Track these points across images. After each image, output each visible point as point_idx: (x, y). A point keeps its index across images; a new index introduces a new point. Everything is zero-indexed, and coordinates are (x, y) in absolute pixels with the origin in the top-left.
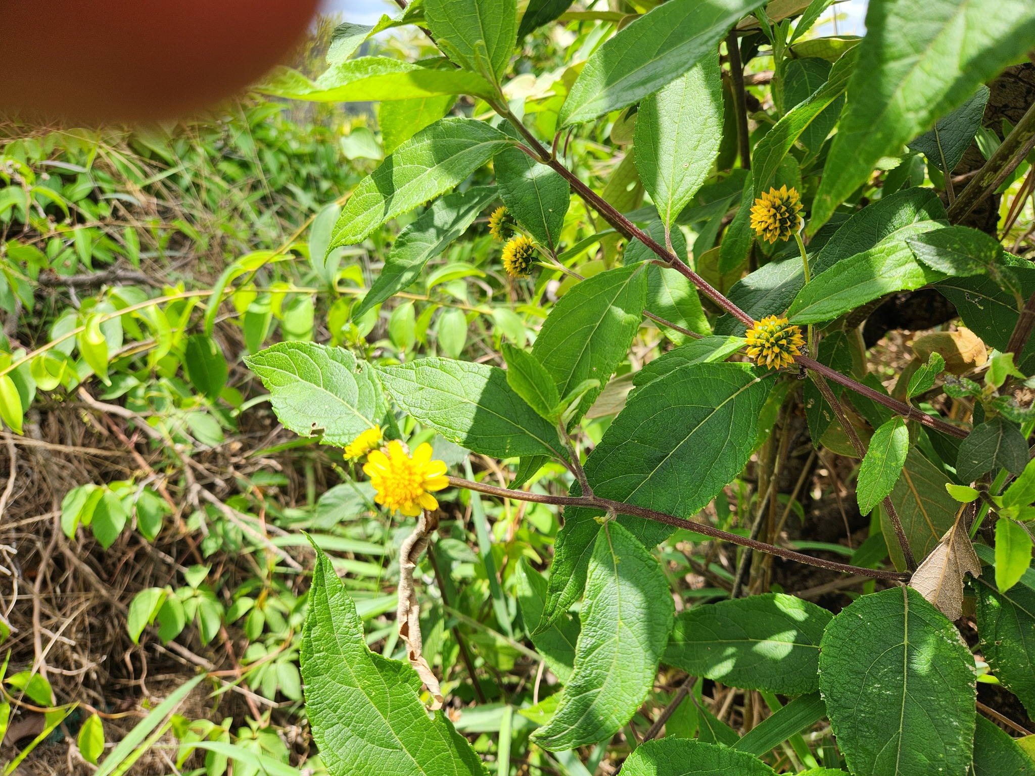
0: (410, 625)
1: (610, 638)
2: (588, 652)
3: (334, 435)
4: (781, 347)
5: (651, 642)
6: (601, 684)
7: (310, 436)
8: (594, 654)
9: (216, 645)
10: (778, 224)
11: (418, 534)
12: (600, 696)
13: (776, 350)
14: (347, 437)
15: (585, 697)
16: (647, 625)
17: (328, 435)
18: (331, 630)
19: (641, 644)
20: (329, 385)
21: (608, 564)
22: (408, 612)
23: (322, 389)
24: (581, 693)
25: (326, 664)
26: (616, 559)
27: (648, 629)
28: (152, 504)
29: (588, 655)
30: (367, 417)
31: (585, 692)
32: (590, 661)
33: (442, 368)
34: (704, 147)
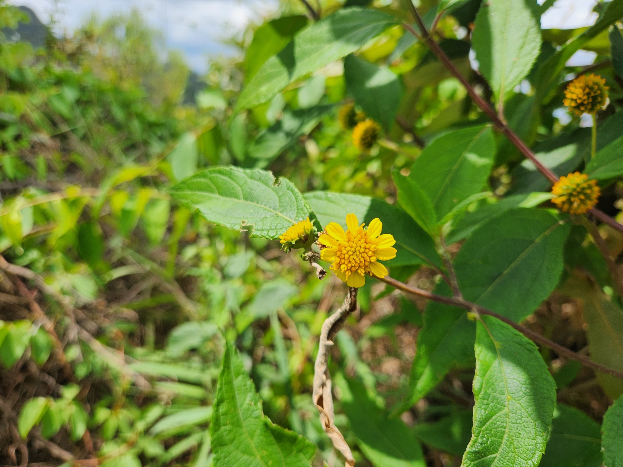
0: (324, 397)
1: (500, 410)
2: (483, 422)
3: (262, 230)
4: (585, 194)
5: (539, 413)
6: (496, 451)
7: (242, 231)
8: (488, 424)
9: (80, 443)
10: (591, 100)
11: (341, 313)
12: (496, 461)
13: (582, 197)
14: (275, 231)
15: (483, 462)
16: (534, 399)
17: (257, 230)
18: (235, 407)
19: (530, 415)
20: (248, 197)
21: (492, 348)
22: (323, 385)
23: (242, 201)
24: (479, 458)
25: (231, 436)
26: (498, 345)
27: (535, 402)
28: (43, 339)
29: (484, 425)
30: (290, 218)
31: (483, 457)
32: (486, 430)
33: (327, 199)
34: (528, 48)
